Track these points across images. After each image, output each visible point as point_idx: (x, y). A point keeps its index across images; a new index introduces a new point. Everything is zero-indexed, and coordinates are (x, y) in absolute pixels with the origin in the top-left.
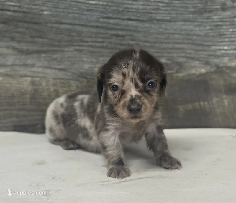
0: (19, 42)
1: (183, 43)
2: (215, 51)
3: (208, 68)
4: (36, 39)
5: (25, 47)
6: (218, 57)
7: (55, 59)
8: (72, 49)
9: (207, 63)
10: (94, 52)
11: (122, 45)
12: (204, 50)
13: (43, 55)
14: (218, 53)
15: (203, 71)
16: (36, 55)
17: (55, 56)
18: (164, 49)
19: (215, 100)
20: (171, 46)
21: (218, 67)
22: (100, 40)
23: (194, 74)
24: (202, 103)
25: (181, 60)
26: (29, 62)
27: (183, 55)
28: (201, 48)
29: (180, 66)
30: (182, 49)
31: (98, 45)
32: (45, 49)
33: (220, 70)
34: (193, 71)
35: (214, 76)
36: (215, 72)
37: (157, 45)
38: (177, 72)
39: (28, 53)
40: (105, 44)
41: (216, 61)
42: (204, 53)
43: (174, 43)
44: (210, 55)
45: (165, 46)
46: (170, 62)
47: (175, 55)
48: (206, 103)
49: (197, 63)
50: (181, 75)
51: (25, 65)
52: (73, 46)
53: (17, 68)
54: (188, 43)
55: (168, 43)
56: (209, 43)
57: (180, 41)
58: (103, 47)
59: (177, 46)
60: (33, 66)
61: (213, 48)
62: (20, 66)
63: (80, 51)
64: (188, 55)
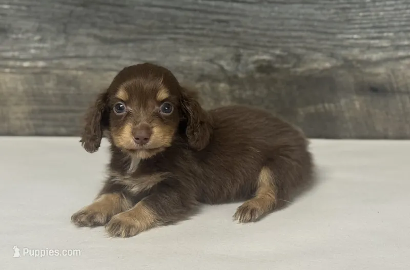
0: (101, 28)
1: (303, 31)
2: (342, 40)
3: (334, 61)
4: (122, 26)
5: (108, 34)
6: (346, 47)
7: (145, 50)
8: (165, 37)
9: (332, 56)
10: (191, 41)
11: (225, 32)
12: (328, 40)
13: (130, 45)
14: (346, 43)
15: (328, 65)
16: (122, 45)
17: (144, 46)
18: (278, 37)
19: (343, 102)
20: (286, 34)
21: (346, 60)
22: (199, 26)
23: (316, 69)
24: (326, 105)
25: (300, 51)
26: (114, 52)
27: (301, 45)
28: (324, 36)
29: (299, 59)
30: (301, 37)
31: (196, 32)
32: (132, 37)
33: (349, 64)
34: (315, 65)
35: (341, 72)
36: (342, 67)
37: (268, 33)
38: (295, 66)
39: (112, 42)
40: (205, 32)
41: (344, 52)
42: (328, 43)
43: (290, 30)
44: (335, 46)
45: (278, 34)
46: (286, 54)
47: (292, 45)
48: (332, 105)
49: (318, 55)
50: (300, 70)
51: (109, 57)
52: (166, 33)
53: (100, 60)
54: (308, 31)
55: (283, 30)
56: (335, 31)
57: (297, 28)
58: (203, 35)
59: (294, 34)
60: (118, 57)
61: (340, 36)
62: (103, 57)
63: (175, 40)
64: (308, 46)
